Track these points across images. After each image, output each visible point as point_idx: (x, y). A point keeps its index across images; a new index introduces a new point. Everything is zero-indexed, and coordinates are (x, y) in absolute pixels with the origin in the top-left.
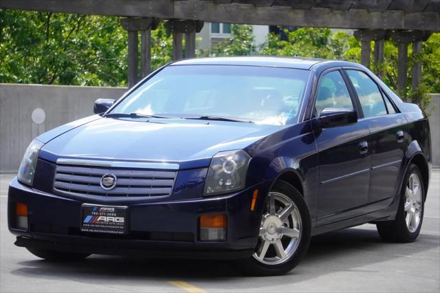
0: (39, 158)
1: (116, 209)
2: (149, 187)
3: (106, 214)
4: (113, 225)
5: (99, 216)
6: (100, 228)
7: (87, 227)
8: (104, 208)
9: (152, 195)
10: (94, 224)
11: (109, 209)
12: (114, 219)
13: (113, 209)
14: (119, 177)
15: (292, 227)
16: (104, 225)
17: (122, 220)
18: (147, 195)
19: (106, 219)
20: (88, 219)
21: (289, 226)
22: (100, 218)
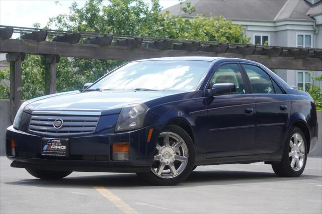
0: (24, 111)
1: (61, 140)
2: (82, 126)
3: (56, 144)
4: (59, 151)
5: (51, 145)
6: (52, 153)
7: (44, 153)
8: (55, 140)
9: (83, 131)
10: (49, 150)
11: (57, 141)
12: (60, 147)
13: (59, 141)
14: (64, 121)
15: (182, 155)
16: (55, 151)
17: (64, 147)
18: (80, 132)
19: (56, 147)
20: (45, 147)
21: (180, 154)
22: (52, 147)
